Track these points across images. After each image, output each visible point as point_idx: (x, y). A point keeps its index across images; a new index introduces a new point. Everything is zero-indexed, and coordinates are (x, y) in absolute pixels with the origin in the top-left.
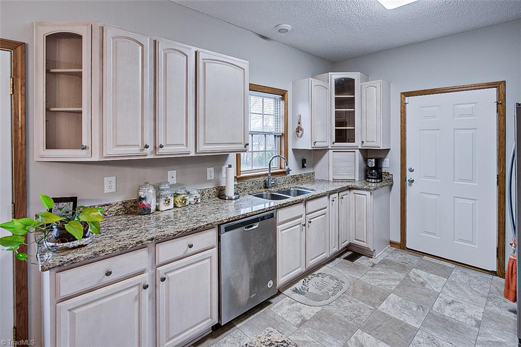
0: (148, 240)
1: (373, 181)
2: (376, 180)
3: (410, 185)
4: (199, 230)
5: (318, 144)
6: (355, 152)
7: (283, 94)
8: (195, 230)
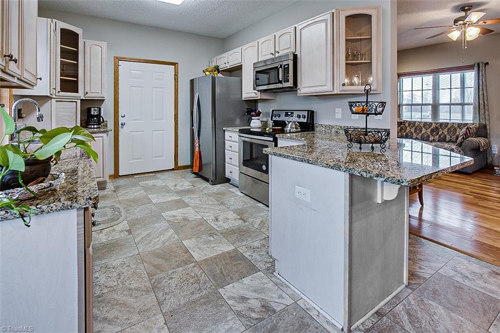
1: (96, 126)
2: (98, 126)
3: (122, 127)
6: (76, 102)
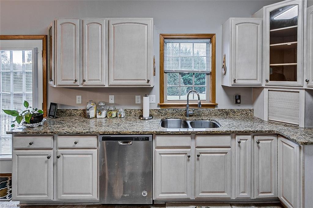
0: (50, 132)
4: (81, 135)
5: (239, 82)
6: (299, 92)
7: (210, 37)
8: (78, 133)
